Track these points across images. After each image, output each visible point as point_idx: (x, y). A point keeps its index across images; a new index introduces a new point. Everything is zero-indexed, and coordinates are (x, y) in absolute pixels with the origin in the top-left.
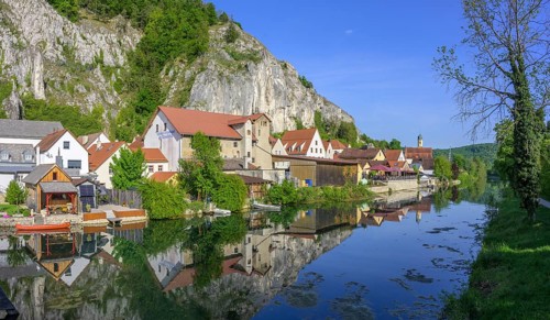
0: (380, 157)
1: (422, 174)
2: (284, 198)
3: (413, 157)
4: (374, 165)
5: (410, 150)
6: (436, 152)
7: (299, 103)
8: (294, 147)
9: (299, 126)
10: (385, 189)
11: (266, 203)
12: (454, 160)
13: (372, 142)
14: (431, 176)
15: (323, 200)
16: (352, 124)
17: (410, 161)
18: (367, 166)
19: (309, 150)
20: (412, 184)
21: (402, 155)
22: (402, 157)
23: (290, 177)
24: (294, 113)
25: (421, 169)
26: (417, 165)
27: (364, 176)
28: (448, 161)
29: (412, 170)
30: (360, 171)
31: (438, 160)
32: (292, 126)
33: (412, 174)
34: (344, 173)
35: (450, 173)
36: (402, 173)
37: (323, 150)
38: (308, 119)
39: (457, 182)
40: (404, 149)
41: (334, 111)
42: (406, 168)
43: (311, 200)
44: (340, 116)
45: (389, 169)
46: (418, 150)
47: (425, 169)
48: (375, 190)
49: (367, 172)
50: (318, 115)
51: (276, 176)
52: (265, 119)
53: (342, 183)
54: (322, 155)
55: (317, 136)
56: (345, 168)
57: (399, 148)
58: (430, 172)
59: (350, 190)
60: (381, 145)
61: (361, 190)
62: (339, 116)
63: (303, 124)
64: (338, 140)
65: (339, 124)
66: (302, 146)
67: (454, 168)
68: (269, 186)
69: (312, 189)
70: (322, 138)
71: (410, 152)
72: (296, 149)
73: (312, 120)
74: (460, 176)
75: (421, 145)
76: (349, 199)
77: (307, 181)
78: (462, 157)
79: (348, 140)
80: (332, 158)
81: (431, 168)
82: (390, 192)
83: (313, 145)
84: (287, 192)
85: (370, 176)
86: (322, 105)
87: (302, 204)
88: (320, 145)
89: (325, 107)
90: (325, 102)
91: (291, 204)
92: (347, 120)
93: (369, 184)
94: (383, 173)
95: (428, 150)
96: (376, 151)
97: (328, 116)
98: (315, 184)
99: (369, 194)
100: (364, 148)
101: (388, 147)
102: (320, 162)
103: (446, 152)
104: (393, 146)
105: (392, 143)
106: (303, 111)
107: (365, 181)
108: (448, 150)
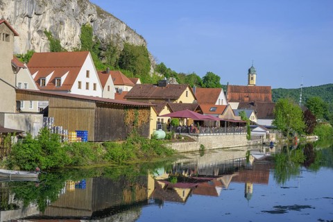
0: (187, 98)
1: (254, 125)
2: (43, 159)
3: (240, 100)
4: (178, 110)
5: (235, 89)
6: (279, 93)
7: (56, 10)
8: (48, 79)
9: (55, 46)
10: (194, 146)
11: (10, 167)
12: (308, 104)
13: (174, 75)
14: (269, 128)
15: (108, 164)
16: (143, 47)
17: (235, 106)
18: (166, 111)
19: (76, 84)
20: (238, 140)
21: (222, 96)
22: (222, 99)
23: (51, 125)
24: (47, 25)
25: (253, 118)
26: (246, 111)
27: (160, 126)
28: (298, 107)
29: (238, 118)
30: (154, 118)
31: (281, 105)
32: (42, 46)
33: (238, 124)
34: (128, 120)
35: (301, 124)
36: (223, 123)
37: (99, 86)
38: (70, 36)
39: (313, 138)
40: (225, 88)
41: (113, 26)
42: (228, 115)
43: (88, 164)
44: (123, 36)
45: (200, 117)
46: (247, 90)
47: (259, 118)
48: (177, 147)
49: (166, 120)
50: (86, 31)
51: (28, 123)
52: (6, 30)
53: (125, 136)
54: (98, 93)
55: (88, 64)
56: (130, 113)
57: (218, 86)
58: (269, 122)
59: (138, 146)
60: (189, 81)
61: (154, 147)
62: (122, 34)
63: (62, 44)
64: (120, 72)
65: (121, 47)
66: (63, 78)
67: (309, 117)
68: (15, 140)
69: (89, 147)
70: (96, 66)
71: (235, 92)
72: (53, 81)
73: (77, 38)
74: (317, 129)
75: (254, 82)
76: (135, 160)
77: (80, 134)
78: (322, 101)
79: (135, 72)
80: (112, 97)
81: (268, 116)
82: (202, 151)
83: (81, 76)
84: (47, 150)
85: (170, 127)
86: (95, 17)
87: (73, 169)
88: (94, 78)
89: (100, 21)
90: (100, 13)
91: (54, 170)
92: (135, 41)
93: (168, 138)
94: (191, 123)
95: (265, 90)
96: (180, 89)
97: (104, 34)
98: (92, 138)
99: (170, 153)
100: (162, 84)
101: (200, 84)
102: (101, 104)
103: (294, 93)
104: (208, 83)
105: (206, 79)
106: (62, 23)
107: (161, 134)
108: (298, 91)
